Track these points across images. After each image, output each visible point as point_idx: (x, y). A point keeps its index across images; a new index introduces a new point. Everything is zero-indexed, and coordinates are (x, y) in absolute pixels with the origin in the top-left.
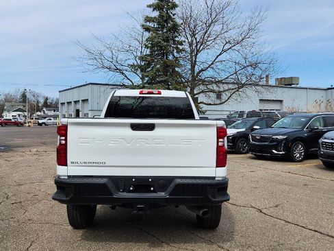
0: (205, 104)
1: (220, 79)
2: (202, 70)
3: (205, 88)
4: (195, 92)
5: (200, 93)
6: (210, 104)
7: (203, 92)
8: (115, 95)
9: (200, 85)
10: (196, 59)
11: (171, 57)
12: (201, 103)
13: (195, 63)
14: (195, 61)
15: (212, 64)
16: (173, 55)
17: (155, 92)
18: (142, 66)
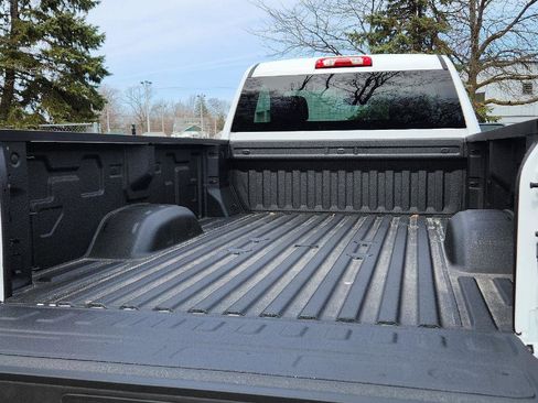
0: (499, 103)
1: (530, 52)
2: (494, 37)
3: (500, 72)
4: (479, 80)
5: (488, 82)
6: (509, 103)
7: (494, 80)
8: (254, 75)
9: (488, 66)
10: (481, 14)
11: (429, 14)
12: (490, 102)
13: (480, 25)
14: (480, 20)
15: (516, 21)
16: (435, 10)
17: (355, 62)
18: (371, 34)
